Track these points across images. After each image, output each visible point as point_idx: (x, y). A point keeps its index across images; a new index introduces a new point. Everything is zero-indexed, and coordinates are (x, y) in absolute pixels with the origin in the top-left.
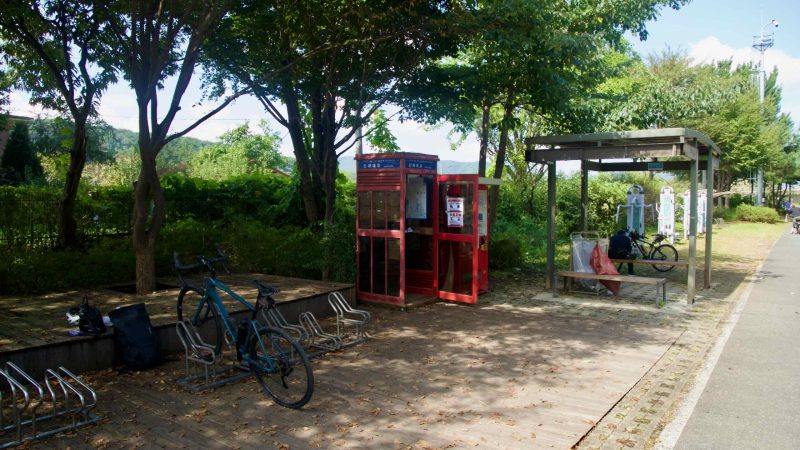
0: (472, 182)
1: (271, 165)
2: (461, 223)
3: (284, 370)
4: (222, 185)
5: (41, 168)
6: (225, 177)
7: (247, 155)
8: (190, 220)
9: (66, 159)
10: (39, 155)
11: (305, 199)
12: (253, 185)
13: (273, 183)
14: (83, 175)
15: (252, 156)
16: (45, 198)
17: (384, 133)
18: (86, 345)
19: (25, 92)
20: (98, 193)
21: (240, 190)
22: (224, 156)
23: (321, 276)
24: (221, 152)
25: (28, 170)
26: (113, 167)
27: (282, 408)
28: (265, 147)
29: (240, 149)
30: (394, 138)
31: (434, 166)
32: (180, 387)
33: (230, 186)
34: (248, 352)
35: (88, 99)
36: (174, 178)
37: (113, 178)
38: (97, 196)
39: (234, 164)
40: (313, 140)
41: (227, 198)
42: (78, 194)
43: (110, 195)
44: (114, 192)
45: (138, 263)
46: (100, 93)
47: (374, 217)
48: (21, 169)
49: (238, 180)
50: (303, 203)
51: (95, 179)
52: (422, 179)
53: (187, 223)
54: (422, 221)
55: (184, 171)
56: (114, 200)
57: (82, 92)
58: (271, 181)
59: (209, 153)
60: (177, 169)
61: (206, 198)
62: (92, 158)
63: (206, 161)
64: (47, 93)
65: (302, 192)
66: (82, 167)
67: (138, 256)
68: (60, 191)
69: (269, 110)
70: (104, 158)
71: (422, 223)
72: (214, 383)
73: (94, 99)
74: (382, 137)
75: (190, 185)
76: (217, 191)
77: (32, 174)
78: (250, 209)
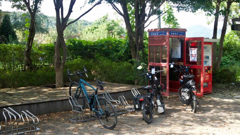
0: (201, 41)
1: (119, 34)
2: (196, 60)
3: (107, 114)
4: (94, 44)
5: (16, 36)
6: (97, 39)
7: (108, 29)
8: (79, 59)
9: (27, 32)
10: (15, 30)
11: (131, 50)
12: (108, 43)
13: (117, 42)
14: (34, 39)
15: (110, 29)
16: (19, 49)
17: (172, 17)
18: (35, 105)
19: (9, 2)
20: (41, 47)
21: (103, 46)
22: (97, 29)
23: (134, 83)
24: (96, 28)
25: (10, 36)
26: (48, 35)
27: (106, 129)
28: (116, 25)
29: (104, 26)
30: (177, 20)
31: (184, 34)
32: (70, 121)
33: (98, 44)
34: (94, 108)
35: (36, 6)
36: (73, 40)
37: (47, 40)
38: (40, 48)
39: (101, 33)
40: (135, 22)
41: (96, 49)
42: (32, 47)
43: (46, 48)
44: (48, 47)
45: (56, 76)
46: (40, 3)
47: (156, 57)
48: (7, 37)
49: (102, 41)
50: (130, 52)
51: (40, 41)
52: (179, 40)
53: (78, 60)
54: (179, 59)
55: (79, 37)
56: (47, 50)
57: (33, 3)
58: (116, 42)
59: (90, 28)
60: (75, 36)
61: (87, 49)
62: (38, 31)
63: (88, 32)
64: (18, 2)
65: (129, 46)
66: (34, 36)
67: (57, 73)
68: (25, 46)
69: (115, 9)
70: (44, 31)
71: (179, 60)
72: (82, 120)
73: (38, 6)
74: (171, 19)
75: (80, 43)
76: (91, 46)
77: (12, 39)
78: (107, 54)
